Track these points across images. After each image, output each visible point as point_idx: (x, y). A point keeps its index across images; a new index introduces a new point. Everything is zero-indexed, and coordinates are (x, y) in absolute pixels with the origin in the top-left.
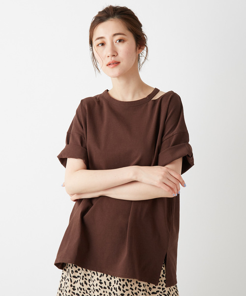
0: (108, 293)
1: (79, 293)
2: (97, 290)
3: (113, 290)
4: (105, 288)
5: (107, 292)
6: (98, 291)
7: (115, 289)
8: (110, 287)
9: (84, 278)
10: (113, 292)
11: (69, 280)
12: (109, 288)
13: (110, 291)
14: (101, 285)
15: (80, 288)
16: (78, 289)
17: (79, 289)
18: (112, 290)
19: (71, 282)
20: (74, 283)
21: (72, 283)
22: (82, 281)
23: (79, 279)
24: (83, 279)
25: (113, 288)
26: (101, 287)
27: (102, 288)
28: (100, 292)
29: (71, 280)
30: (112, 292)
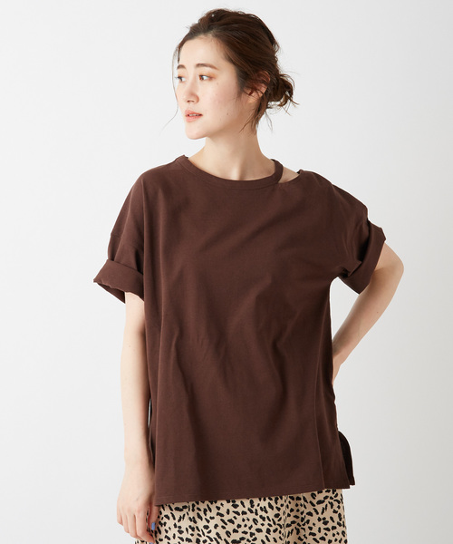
0: (251, 520)
1: (190, 537)
2: (231, 521)
3: (260, 513)
4: (244, 513)
5: (248, 520)
6: (233, 522)
7: (264, 509)
8: (254, 510)
9: (195, 508)
10: (261, 517)
11: (170, 516)
12: (251, 512)
13: (253, 516)
14: (236, 510)
15: (190, 527)
16: (187, 530)
17: (190, 531)
18: (257, 514)
19: (174, 519)
20: (179, 521)
21: (176, 521)
22: (192, 514)
23: (185, 511)
24: (193, 510)
25: (258, 509)
26: (237, 513)
27: (239, 514)
28: (236, 522)
29: (173, 516)
30: (258, 518)
